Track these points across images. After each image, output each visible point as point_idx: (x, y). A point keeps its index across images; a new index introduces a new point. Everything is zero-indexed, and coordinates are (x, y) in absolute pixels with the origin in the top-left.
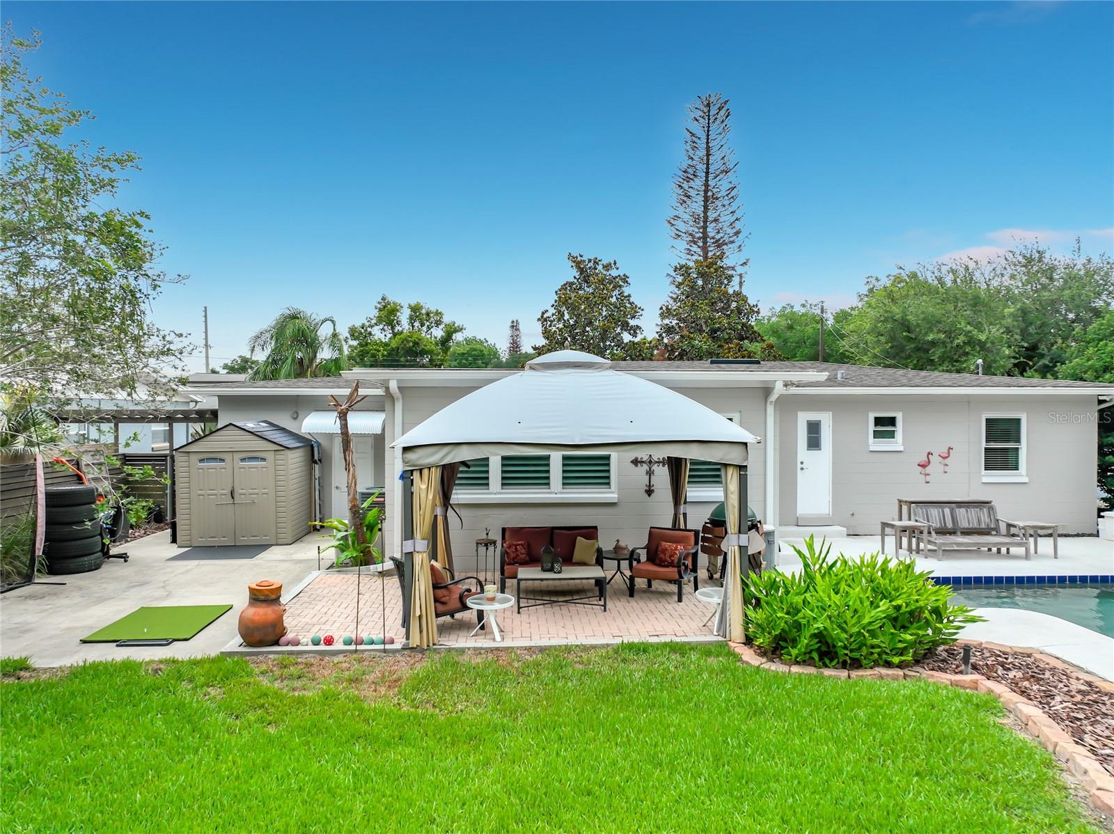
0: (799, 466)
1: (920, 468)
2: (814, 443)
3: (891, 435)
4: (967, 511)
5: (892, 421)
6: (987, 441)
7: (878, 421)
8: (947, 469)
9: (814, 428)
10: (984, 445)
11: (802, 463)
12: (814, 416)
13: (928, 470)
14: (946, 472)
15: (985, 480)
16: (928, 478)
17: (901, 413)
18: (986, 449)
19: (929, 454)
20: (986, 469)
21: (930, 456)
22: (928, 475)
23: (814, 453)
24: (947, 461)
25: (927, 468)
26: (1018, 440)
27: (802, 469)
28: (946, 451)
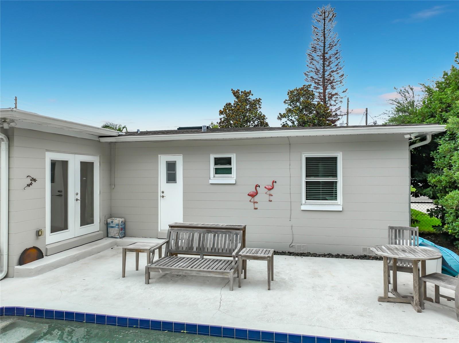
0: (160, 194)
1: (250, 198)
2: (171, 178)
3: (229, 171)
4: (214, 236)
5: (228, 161)
6: (307, 176)
7: (218, 161)
8: (271, 198)
9: (171, 167)
10: (304, 179)
11: (163, 192)
12: (171, 158)
13: (256, 199)
14: (271, 201)
15: (303, 208)
16: (256, 206)
17: (235, 155)
18: (307, 182)
19: (256, 186)
20: (307, 199)
21: (258, 188)
22: (257, 203)
23: (172, 185)
24: (272, 192)
25: (255, 197)
26: (335, 175)
27: (163, 197)
28: (271, 184)
